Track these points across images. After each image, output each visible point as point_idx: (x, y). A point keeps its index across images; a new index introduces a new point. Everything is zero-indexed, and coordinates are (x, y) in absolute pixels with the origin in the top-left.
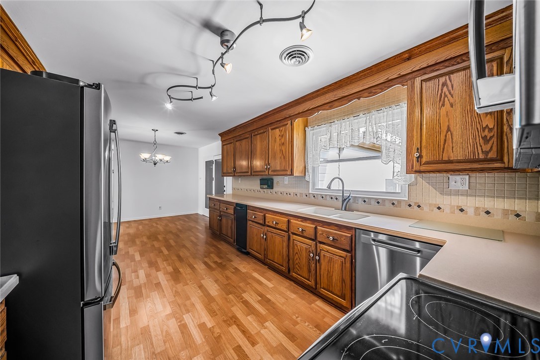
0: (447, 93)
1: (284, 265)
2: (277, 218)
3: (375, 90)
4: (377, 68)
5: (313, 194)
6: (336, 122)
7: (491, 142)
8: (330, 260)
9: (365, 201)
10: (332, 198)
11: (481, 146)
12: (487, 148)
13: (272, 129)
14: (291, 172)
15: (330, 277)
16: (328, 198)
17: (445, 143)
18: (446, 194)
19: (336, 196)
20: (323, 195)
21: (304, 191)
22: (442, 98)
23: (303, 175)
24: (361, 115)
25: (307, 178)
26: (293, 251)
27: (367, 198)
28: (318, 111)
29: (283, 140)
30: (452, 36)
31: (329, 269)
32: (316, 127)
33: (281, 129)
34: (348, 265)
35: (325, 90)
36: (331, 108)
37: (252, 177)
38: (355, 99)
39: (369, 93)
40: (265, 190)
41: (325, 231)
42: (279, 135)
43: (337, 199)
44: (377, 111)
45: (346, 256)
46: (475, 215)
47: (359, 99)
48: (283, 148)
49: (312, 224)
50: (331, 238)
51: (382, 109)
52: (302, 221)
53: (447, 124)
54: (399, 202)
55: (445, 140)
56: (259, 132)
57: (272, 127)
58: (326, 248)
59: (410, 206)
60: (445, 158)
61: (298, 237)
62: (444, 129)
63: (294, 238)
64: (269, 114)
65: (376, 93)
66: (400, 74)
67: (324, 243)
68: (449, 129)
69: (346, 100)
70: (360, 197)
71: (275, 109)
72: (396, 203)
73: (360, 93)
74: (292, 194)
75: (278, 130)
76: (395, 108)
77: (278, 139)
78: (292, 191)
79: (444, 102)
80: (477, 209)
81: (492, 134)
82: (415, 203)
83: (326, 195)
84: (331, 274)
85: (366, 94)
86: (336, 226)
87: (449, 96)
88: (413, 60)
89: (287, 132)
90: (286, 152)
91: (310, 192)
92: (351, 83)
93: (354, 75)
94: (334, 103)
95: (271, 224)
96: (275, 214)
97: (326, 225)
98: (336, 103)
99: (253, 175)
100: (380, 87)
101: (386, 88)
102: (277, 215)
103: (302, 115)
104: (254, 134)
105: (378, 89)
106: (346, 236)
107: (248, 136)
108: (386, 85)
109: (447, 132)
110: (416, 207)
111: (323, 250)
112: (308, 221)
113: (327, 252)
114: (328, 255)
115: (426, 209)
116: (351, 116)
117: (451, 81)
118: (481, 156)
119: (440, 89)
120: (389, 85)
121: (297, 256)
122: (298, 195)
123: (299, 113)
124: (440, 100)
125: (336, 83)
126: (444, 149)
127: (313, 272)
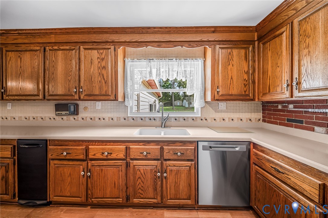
0: (231, 58)
1: (121, 196)
2: (109, 148)
3: (193, 44)
4: (196, 30)
5: (132, 117)
6: (155, 60)
7: (247, 87)
8: (178, 172)
9: (176, 119)
10: (150, 119)
11: (243, 88)
12: (245, 89)
13: (85, 49)
14: (115, 98)
15: (177, 187)
16: (147, 120)
17: (230, 85)
18: (218, 112)
19: (154, 117)
20: (134, 117)
21: (122, 115)
22: (229, 61)
23: (123, 100)
24: (174, 60)
25: (126, 103)
26: (134, 177)
27: (177, 117)
28: (147, 46)
29: (103, 64)
30: (234, 29)
31: (176, 180)
32: (136, 60)
33: (101, 51)
34: (193, 171)
35: (156, 30)
36: (159, 46)
37: (46, 102)
38: (179, 46)
39: (189, 45)
40: (65, 117)
41: (171, 149)
42: (98, 58)
43: (155, 119)
44: (185, 59)
45: (191, 164)
46: (228, 121)
47: (182, 46)
48: (104, 72)
49: (157, 145)
50: (179, 154)
51: (187, 59)
52: (144, 145)
53: (231, 75)
54: (196, 118)
55: (230, 83)
56: (62, 48)
57: (87, 47)
58: (173, 164)
59: (202, 120)
60: (230, 93)
61: (140, 161)
62: (230, 77)
63: (134, 164)
64: (83, 30)
65: (193, 47)
66: (208, 39)
67: (169, 160)
68: (232, 78)
69: (172, 44)
70: (173, 117)
71: (93, 28)
72: (194, 119)
73: (183, 43)
74: (107, 119)
75: (96, 51)
76: (195, 60)
77: (96, 62)
78: (107, 115)
79: (230, 63)
80: (229, 118)
81: (247, 83)
82: (205, 118)
83: (145, 117)
84: (178, 184)
85: (187, 45)
86: (180, 143)
87: (232, 60)
88: (215, 34)
89: (110, 57)
90: (107, 76)
91: (129, 115)
92: (177, 33)
93: (181, 27)
94: (162, 43)
95: (99, 156)
96: (104, 144)
97: (171, 143)
98: (164, 44)
99: (49, 100)
100: (196, 43)
101: (200, 45)
102: (109, 144)
103: (128, 45)
104: (51, 48)
105: (195, 44)
106: (191, 149)
107: (38, 48)
108: (200, 43)
109: (231, 80)
110: (205, 120)
111: (170, 166)
112: (152, 144)
113: (174, 166)
114: (174, 168)
115: (209, 120)
116: (167, 58)
117: (232, 53)
118: (244, 93)
119: (228, 55)
120: (201, 44)
121: (139, 181)
122: (115, 119)
123: (125, 42)
124: (228, 61)
125: (166, 28)
126: (230, 88)
127: (159, 189)
